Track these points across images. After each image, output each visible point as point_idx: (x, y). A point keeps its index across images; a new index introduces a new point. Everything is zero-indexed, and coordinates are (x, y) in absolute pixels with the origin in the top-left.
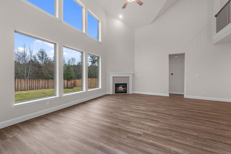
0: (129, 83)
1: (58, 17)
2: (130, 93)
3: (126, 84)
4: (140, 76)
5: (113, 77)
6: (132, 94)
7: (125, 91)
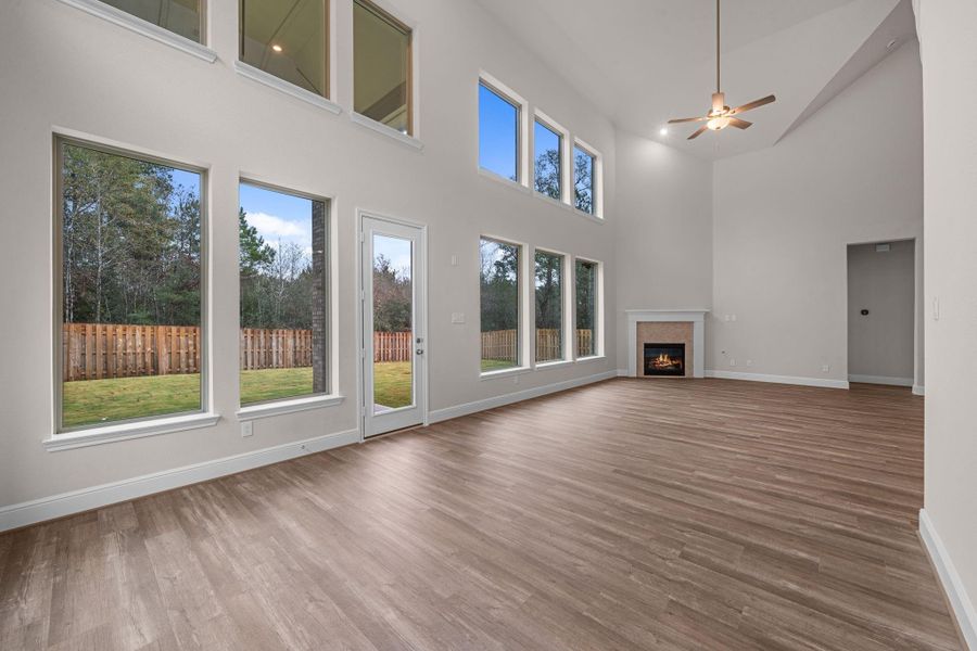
0: (691, 341)
1: (527, 186)
2: (695, 376)
3: (682, 346)
4: (734, 318)
5: (638, 323)
6: (706, 378)
7: (679, 370)
